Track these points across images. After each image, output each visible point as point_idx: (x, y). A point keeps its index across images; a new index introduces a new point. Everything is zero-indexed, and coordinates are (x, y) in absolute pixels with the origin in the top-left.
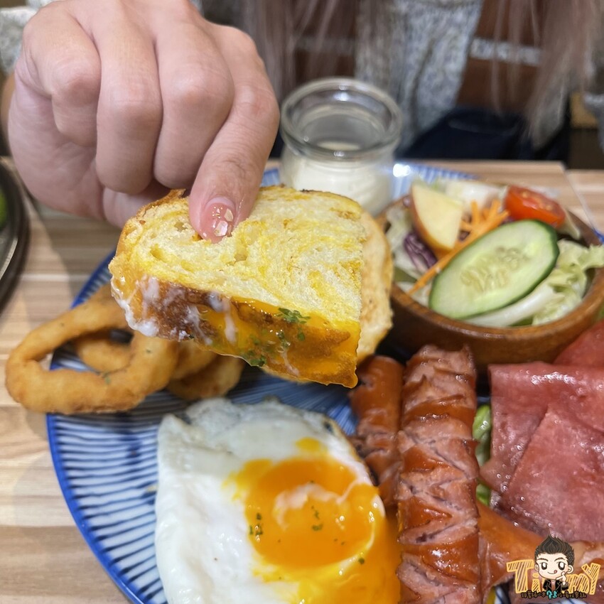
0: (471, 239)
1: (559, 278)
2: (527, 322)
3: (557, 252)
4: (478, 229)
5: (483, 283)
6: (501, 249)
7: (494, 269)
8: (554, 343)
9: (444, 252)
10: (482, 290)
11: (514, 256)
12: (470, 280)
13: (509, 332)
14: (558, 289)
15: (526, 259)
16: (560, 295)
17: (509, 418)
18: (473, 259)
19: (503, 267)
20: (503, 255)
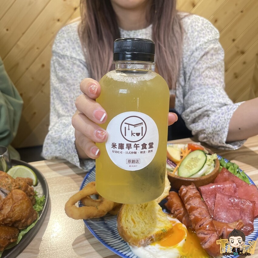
0: (183, 158)
1: (208, 163)
2: (204, 175)
3: (206, 156)
4: (185, 155)
5: (191, 167)
6: (192, 158)
7: (192, 163)
8: (212, 179)
9: (178, 162)
10: (191, 169)
11: (196, 159)
12: (187, 167)
13: (201, 178)
14: (209, 165)
15: (199, 159)
16: (210, 167)
17: (208, 199)
18: (186, 162)
19: (194, 162)
20: (193, 160)
